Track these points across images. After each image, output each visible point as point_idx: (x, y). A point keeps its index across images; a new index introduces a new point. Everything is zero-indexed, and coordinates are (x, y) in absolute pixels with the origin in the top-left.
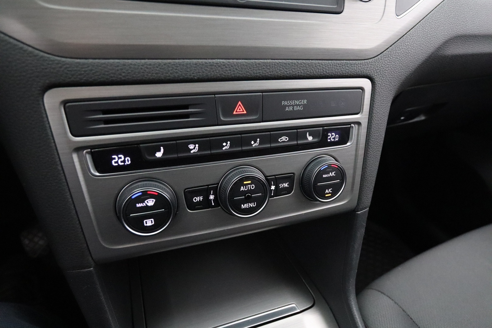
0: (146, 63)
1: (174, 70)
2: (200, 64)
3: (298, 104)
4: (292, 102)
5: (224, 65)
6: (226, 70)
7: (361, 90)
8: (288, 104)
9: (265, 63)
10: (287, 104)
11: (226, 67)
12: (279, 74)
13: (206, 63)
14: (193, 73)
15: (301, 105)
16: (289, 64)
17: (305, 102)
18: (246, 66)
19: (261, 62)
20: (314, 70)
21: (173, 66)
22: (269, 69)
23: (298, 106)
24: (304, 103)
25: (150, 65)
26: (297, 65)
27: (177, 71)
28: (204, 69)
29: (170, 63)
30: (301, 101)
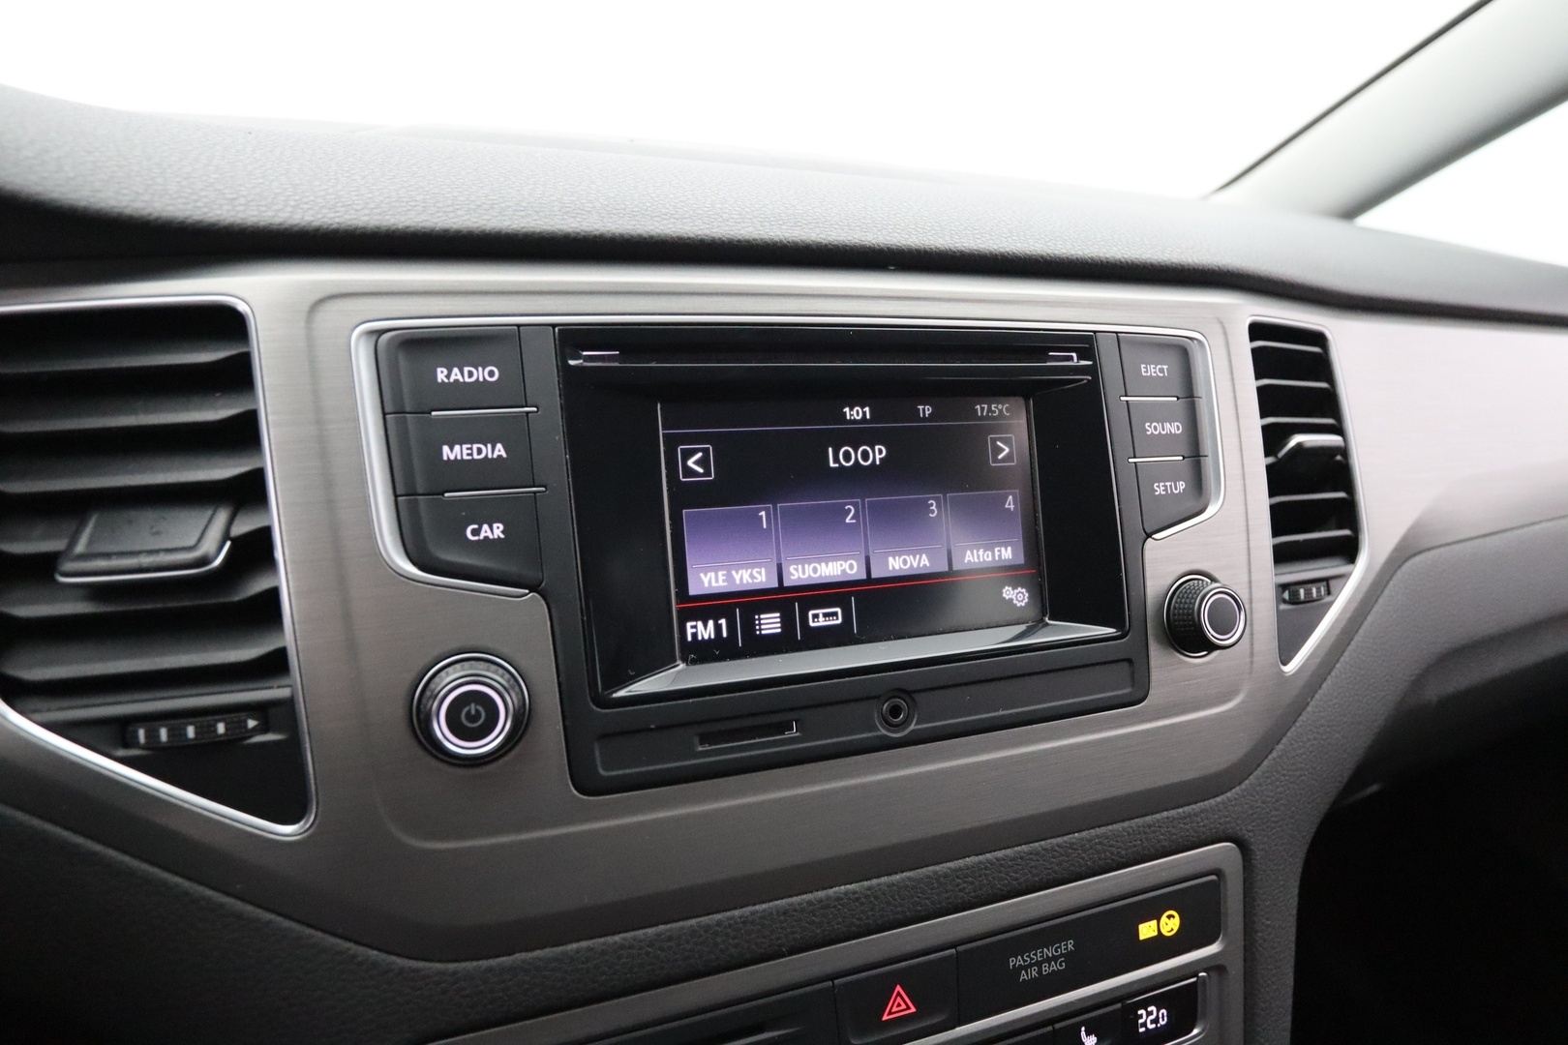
0: (658, 935)
1: (731, 941)
2: (795, 911)
3: (1050, 955)
4: (1035, 954)
5: (857, 899)
6: (863, 912)
7: (1214, 877)
8: (1025, 961)
9: (960, 869)
10: (1022, 962)
11: (862, 904)
12: (999, 889)
13: (810, 903)
14: (778, 938)
15: (1062, 955)
16: (1021, 858)
17: (1070, 946)
18: (914, 888)
19: (950, 868)
20: (1087, 858)
21: (729, 930)
22: (972, 883)
23: (1053, 963)
24: (1067, 949)
25: (670, 939)
26: (1044, 855)
27: (736, 941)
28: (807, 922)
29: (719, 923)
30: (1060, 947)
